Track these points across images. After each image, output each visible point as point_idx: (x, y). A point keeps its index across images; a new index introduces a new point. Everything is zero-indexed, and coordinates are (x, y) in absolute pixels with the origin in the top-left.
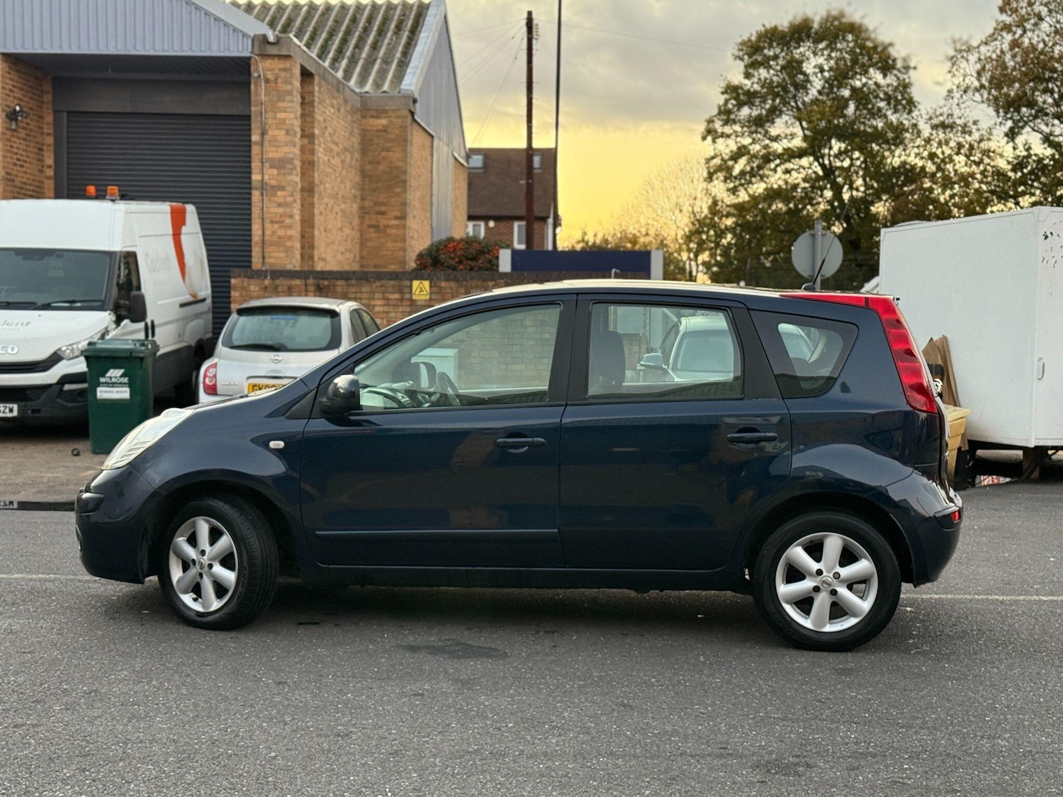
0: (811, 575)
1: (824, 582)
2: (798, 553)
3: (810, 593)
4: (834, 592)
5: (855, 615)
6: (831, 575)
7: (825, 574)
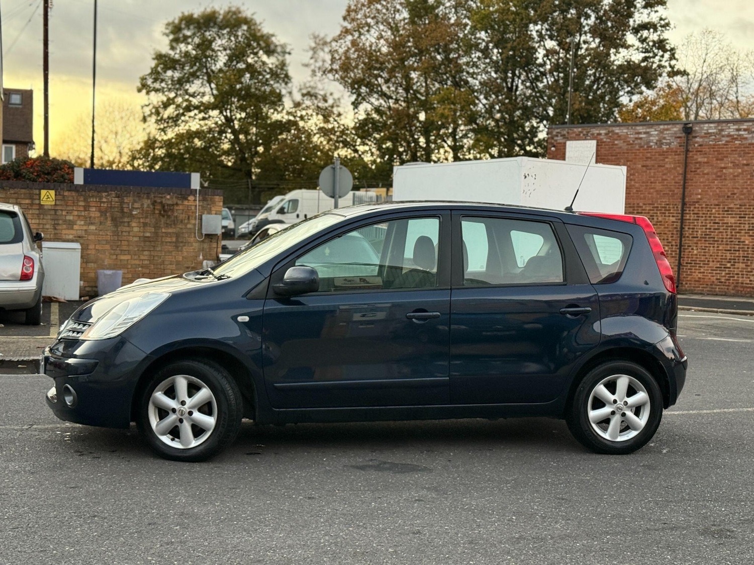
0: (609, 403)
1: (618, 408)
2: (601, 389)
3: (609, 415)
4: (624, 415)
5: (635, 429)
6: (622, 403)
7: (618, 402)
